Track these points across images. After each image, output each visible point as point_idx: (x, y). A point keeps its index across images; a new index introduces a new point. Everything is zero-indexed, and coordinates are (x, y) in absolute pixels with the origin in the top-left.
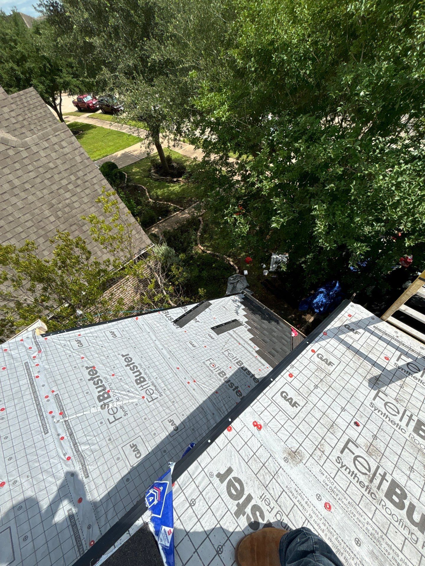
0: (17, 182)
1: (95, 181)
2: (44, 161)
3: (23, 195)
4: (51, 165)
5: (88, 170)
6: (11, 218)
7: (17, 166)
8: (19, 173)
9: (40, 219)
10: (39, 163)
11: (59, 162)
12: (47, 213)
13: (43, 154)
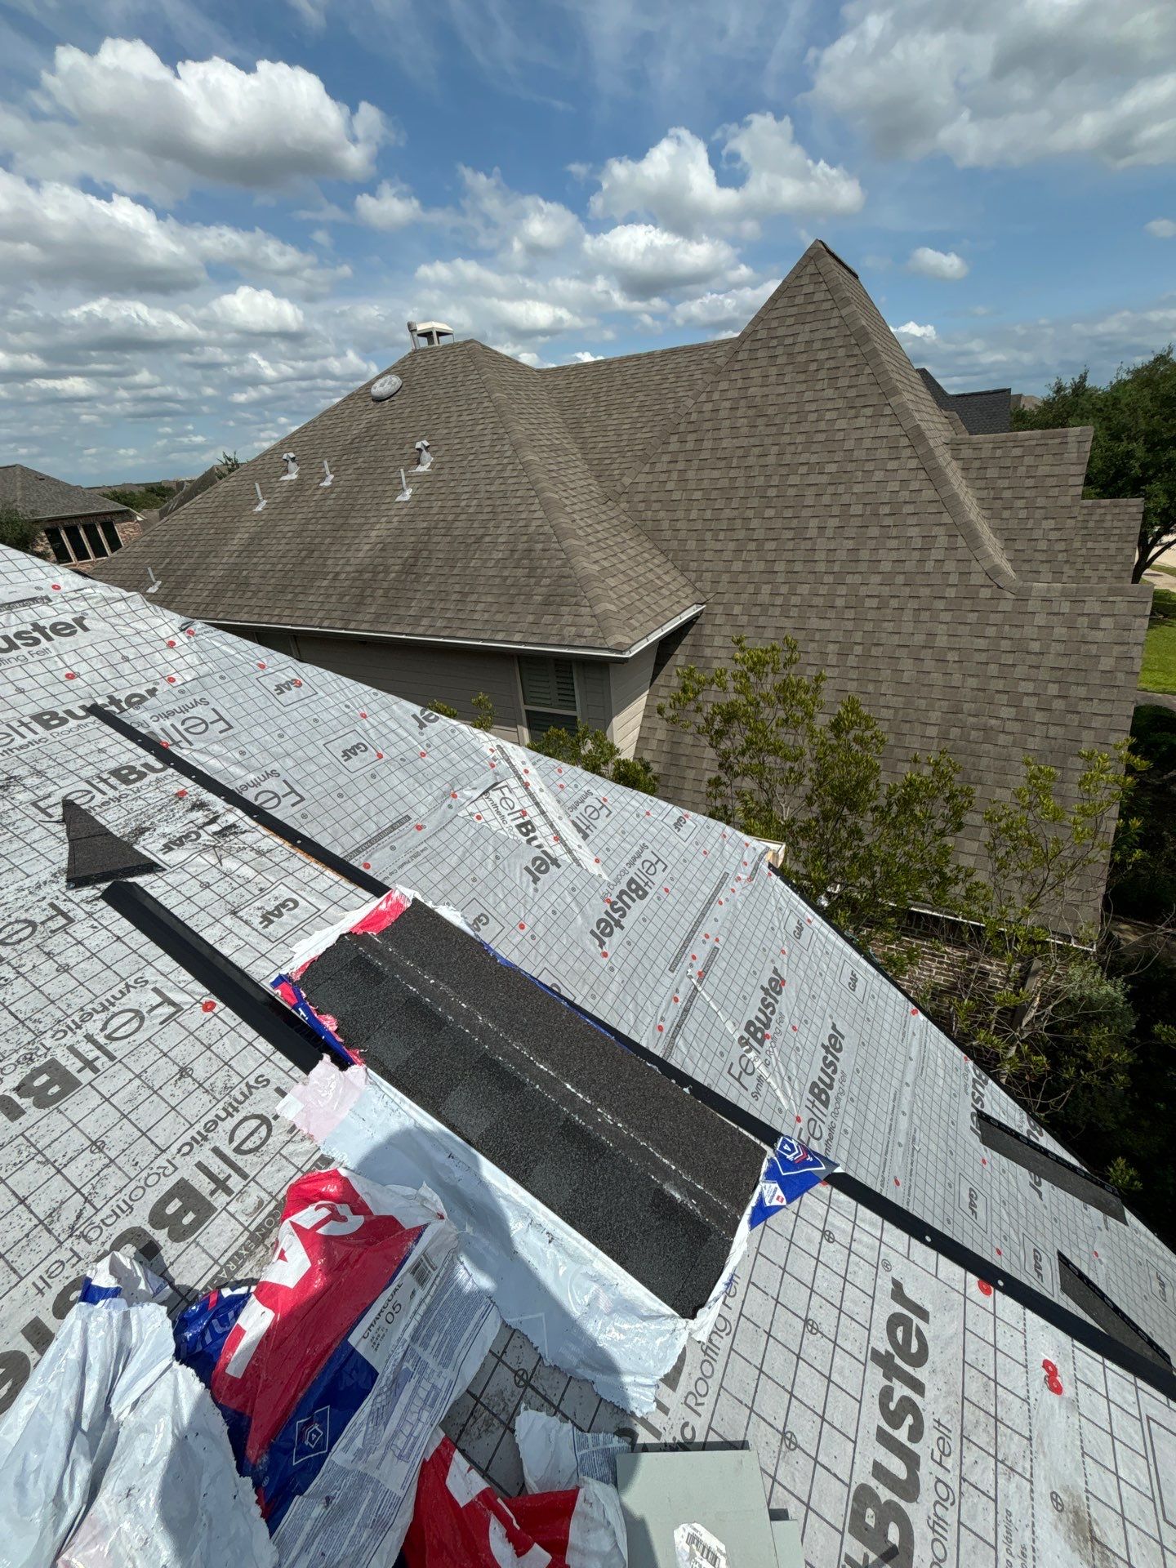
1: (1097, 723)
4: (1035, 646)
5: (1105, 694)
8: (963, 630)
9: (912, 717)
11: (1057, 648)
13: (1040, 620)
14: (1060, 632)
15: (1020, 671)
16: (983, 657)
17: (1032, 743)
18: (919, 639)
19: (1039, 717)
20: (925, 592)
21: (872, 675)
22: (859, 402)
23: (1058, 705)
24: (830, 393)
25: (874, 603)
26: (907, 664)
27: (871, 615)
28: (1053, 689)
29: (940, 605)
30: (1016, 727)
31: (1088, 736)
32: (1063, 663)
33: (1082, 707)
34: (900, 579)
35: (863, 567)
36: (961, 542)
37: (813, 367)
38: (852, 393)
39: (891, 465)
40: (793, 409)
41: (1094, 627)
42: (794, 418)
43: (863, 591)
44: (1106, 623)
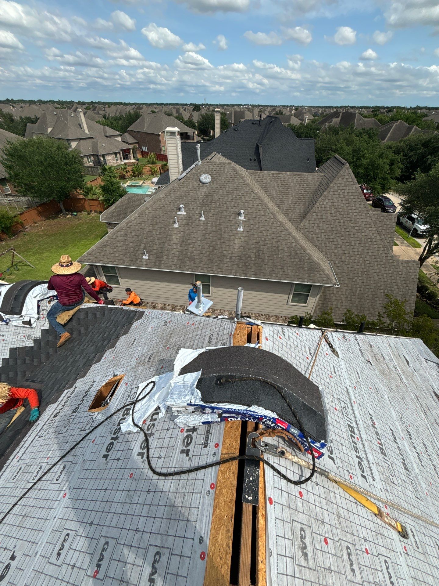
0: (383, 272)
1: (411, 289)
2: (399, 270)
3: (380, 277)
4: (400, 273)
5: (412, 283)
6: (369, 282)
7: (388, 266)
8: (387, 269)
9: (378, 288)
10: (397, 270)
11: (404, 273)
12: (382, 288)
13: (401, 267)
14: (405, 270)
15: (398, 278)
16: (391, 275)
17: (400, 293)
18: (378, 271)
19: (402, 287)
20: (379, 260)
21: (369, 279)
22: (362, 212)
23: (405, 285)
24: (354, 208)
25: (368, 262)
26: (376, 277)
27: (368, 265)
28: (404, 282)
29: (382, 263)
30: (397, 290)
31: (410, 291)
32: (405, 276)
33: (409, 285)
34: (373, 257)
35: (365, 254)
36: (385, 249)
37: (350, 200)
38: (360, 209)
39: (370, 229)
40: (346, 211)
41: (410, 269)
42: (346, 213)
43: (366, 259)
44: (413, 268)
